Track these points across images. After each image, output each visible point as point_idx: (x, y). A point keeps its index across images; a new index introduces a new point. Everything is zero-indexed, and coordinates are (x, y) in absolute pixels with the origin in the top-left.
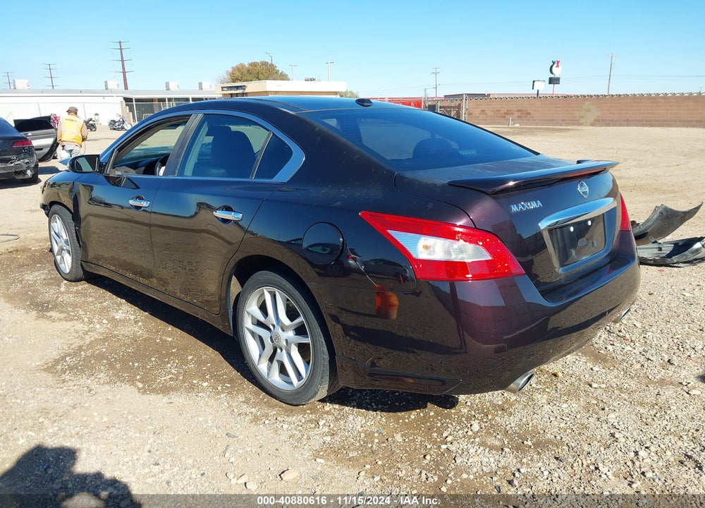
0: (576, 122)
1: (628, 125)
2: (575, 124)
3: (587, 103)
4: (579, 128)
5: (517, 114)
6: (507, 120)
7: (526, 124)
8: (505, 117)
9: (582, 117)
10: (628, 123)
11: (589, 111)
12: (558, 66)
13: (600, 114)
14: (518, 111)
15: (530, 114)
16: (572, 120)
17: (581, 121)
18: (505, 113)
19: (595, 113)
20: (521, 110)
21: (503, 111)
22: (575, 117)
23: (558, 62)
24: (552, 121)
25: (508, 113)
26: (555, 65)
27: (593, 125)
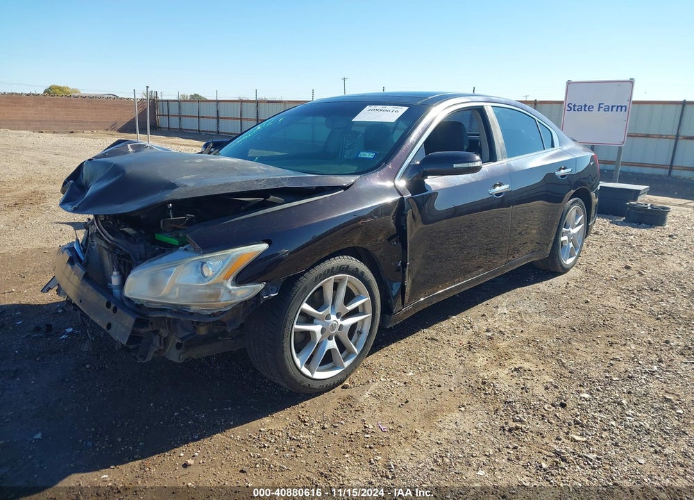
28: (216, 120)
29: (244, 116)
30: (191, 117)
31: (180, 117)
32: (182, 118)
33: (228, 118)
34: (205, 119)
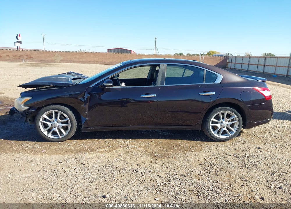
0: (53, 61)
1: (73, 63)
2: (53, 62)
3: (56, 54)
4: (55, 63)
5: (26, 57)
6: (21, 60)
7: (31, 62)
8: (20, 58)
9: (56, 59)
10: (74, 62)
11: (58, 57)
12: (20, 36)
13: (62, 58)
14: (26, 56)
15: (32, 57)
16: (51, 60)
17: (56, 61)
18: (19, 57)
19: (60, 58)
20: (28, 56)
21: (19, 56)
22: (52, 59)
23: (20, 35)
24: (43, 61)
25: (21, 56)
26: (18, 36)
27: (60, 62)
28: (248, 65)
29: (260, 64)
30: (239, 63)
31: (235, 63)
32: (236, 64)
33: (253, 64)
34: (244, 65)
